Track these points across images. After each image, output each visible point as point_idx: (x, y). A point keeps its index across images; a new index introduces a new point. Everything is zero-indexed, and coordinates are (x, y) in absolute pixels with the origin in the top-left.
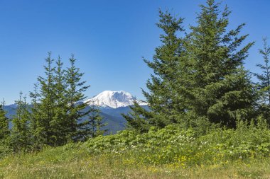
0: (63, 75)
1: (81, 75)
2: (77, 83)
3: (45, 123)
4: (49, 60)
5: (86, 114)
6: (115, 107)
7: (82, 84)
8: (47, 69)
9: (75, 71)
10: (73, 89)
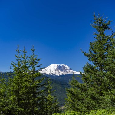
0: (27, 60)
1: (39, 60)
2: (36, 65)
3: (17, 92)
4: (18, 51)
5: (42, 86)
6: (58, 75)
7: (39, 66)
8: (17, 57)
9: (35, 57)
10: (34, 69)
